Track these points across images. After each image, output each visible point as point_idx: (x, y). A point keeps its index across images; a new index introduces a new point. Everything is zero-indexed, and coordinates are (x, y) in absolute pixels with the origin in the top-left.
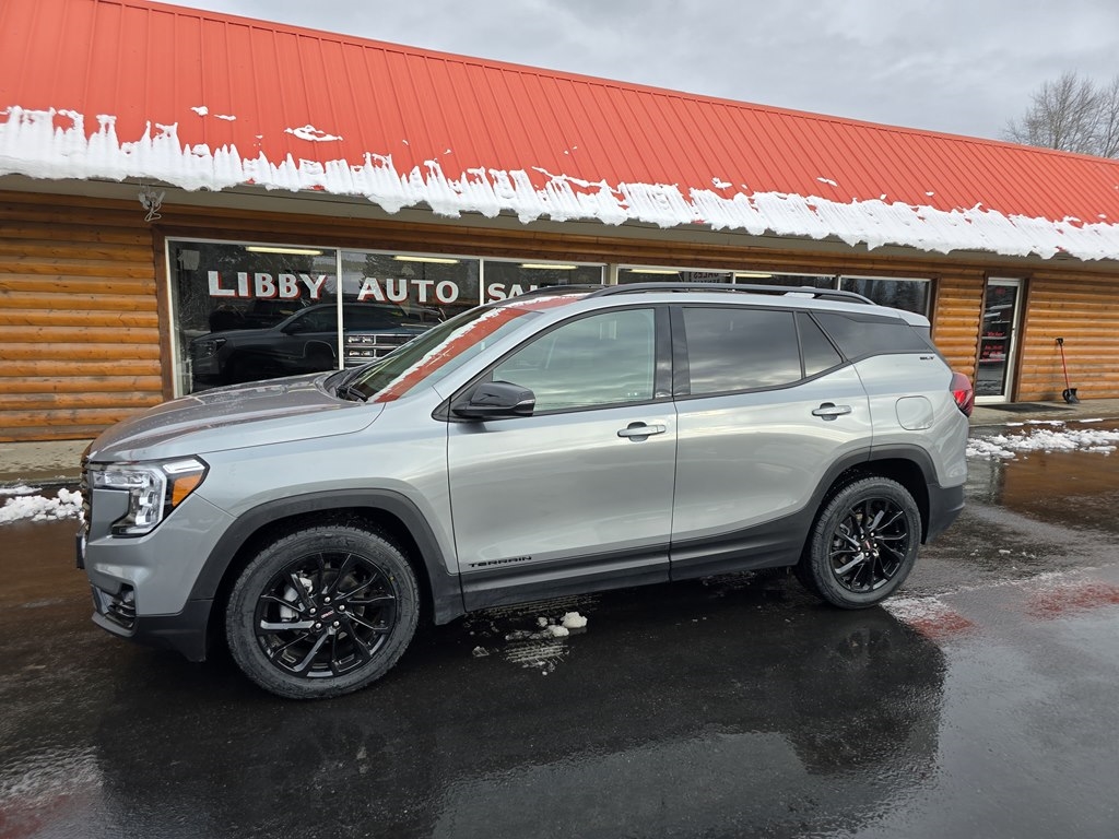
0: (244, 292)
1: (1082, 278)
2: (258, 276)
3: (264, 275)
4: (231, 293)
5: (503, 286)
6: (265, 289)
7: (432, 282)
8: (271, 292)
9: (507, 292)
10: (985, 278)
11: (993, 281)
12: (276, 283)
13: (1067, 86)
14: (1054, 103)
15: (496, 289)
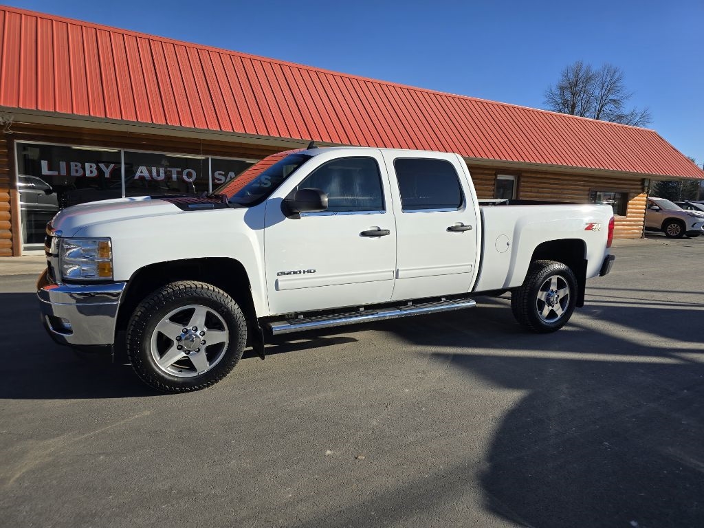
0: (63, 172)
1: (548, 176)
2: (73, 164)
3: (76, 163)
4: (55, 173)
5: (223, 173)
6: (77, 171)
7: (180, 170)
8: (80, 173)
9: (226, 176)
10: (496, 175)
11: (500, 177)
12: (84, 169)
13: (579, 68)
14: (572, 77)
15: (220, 174)
